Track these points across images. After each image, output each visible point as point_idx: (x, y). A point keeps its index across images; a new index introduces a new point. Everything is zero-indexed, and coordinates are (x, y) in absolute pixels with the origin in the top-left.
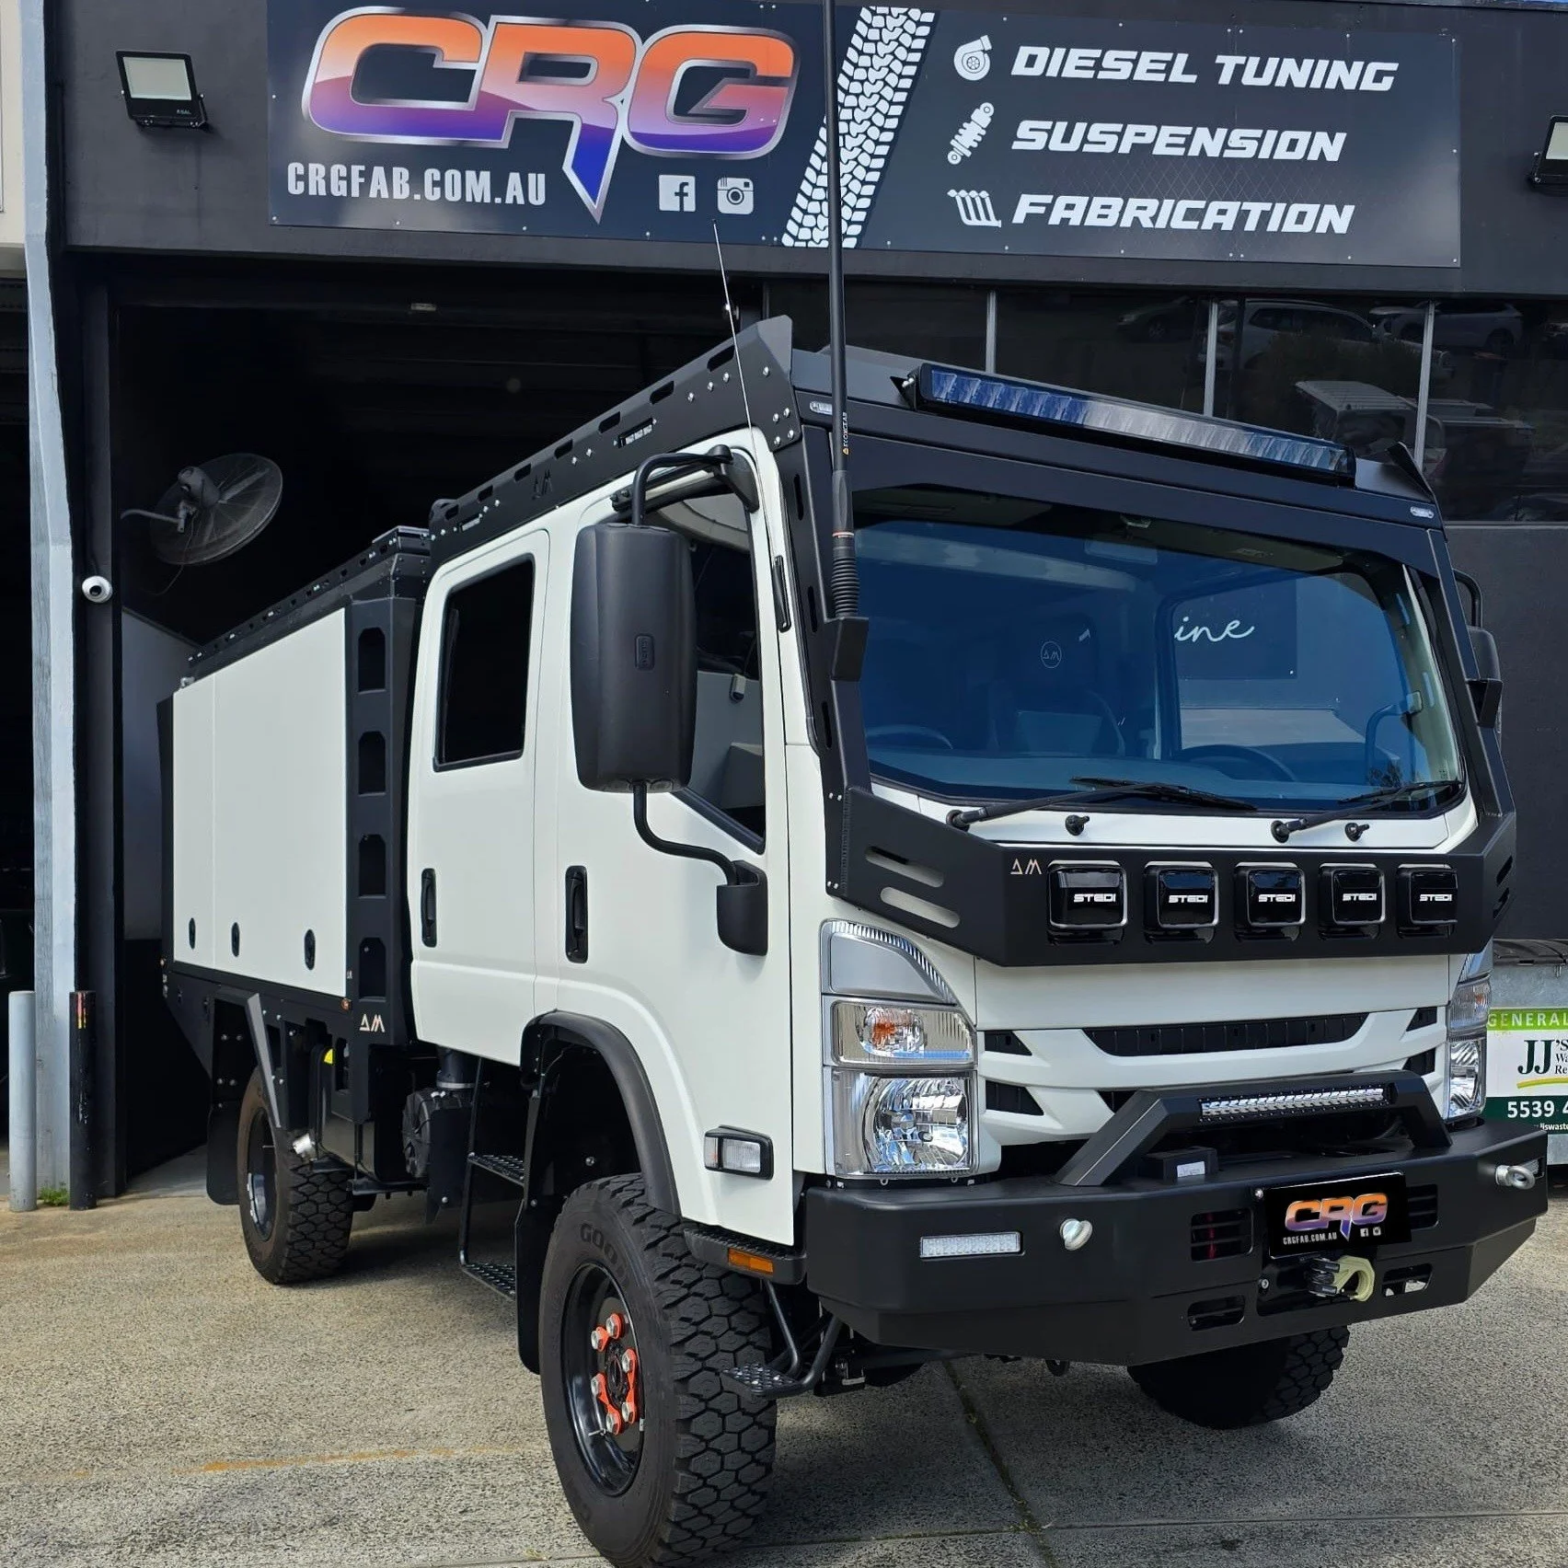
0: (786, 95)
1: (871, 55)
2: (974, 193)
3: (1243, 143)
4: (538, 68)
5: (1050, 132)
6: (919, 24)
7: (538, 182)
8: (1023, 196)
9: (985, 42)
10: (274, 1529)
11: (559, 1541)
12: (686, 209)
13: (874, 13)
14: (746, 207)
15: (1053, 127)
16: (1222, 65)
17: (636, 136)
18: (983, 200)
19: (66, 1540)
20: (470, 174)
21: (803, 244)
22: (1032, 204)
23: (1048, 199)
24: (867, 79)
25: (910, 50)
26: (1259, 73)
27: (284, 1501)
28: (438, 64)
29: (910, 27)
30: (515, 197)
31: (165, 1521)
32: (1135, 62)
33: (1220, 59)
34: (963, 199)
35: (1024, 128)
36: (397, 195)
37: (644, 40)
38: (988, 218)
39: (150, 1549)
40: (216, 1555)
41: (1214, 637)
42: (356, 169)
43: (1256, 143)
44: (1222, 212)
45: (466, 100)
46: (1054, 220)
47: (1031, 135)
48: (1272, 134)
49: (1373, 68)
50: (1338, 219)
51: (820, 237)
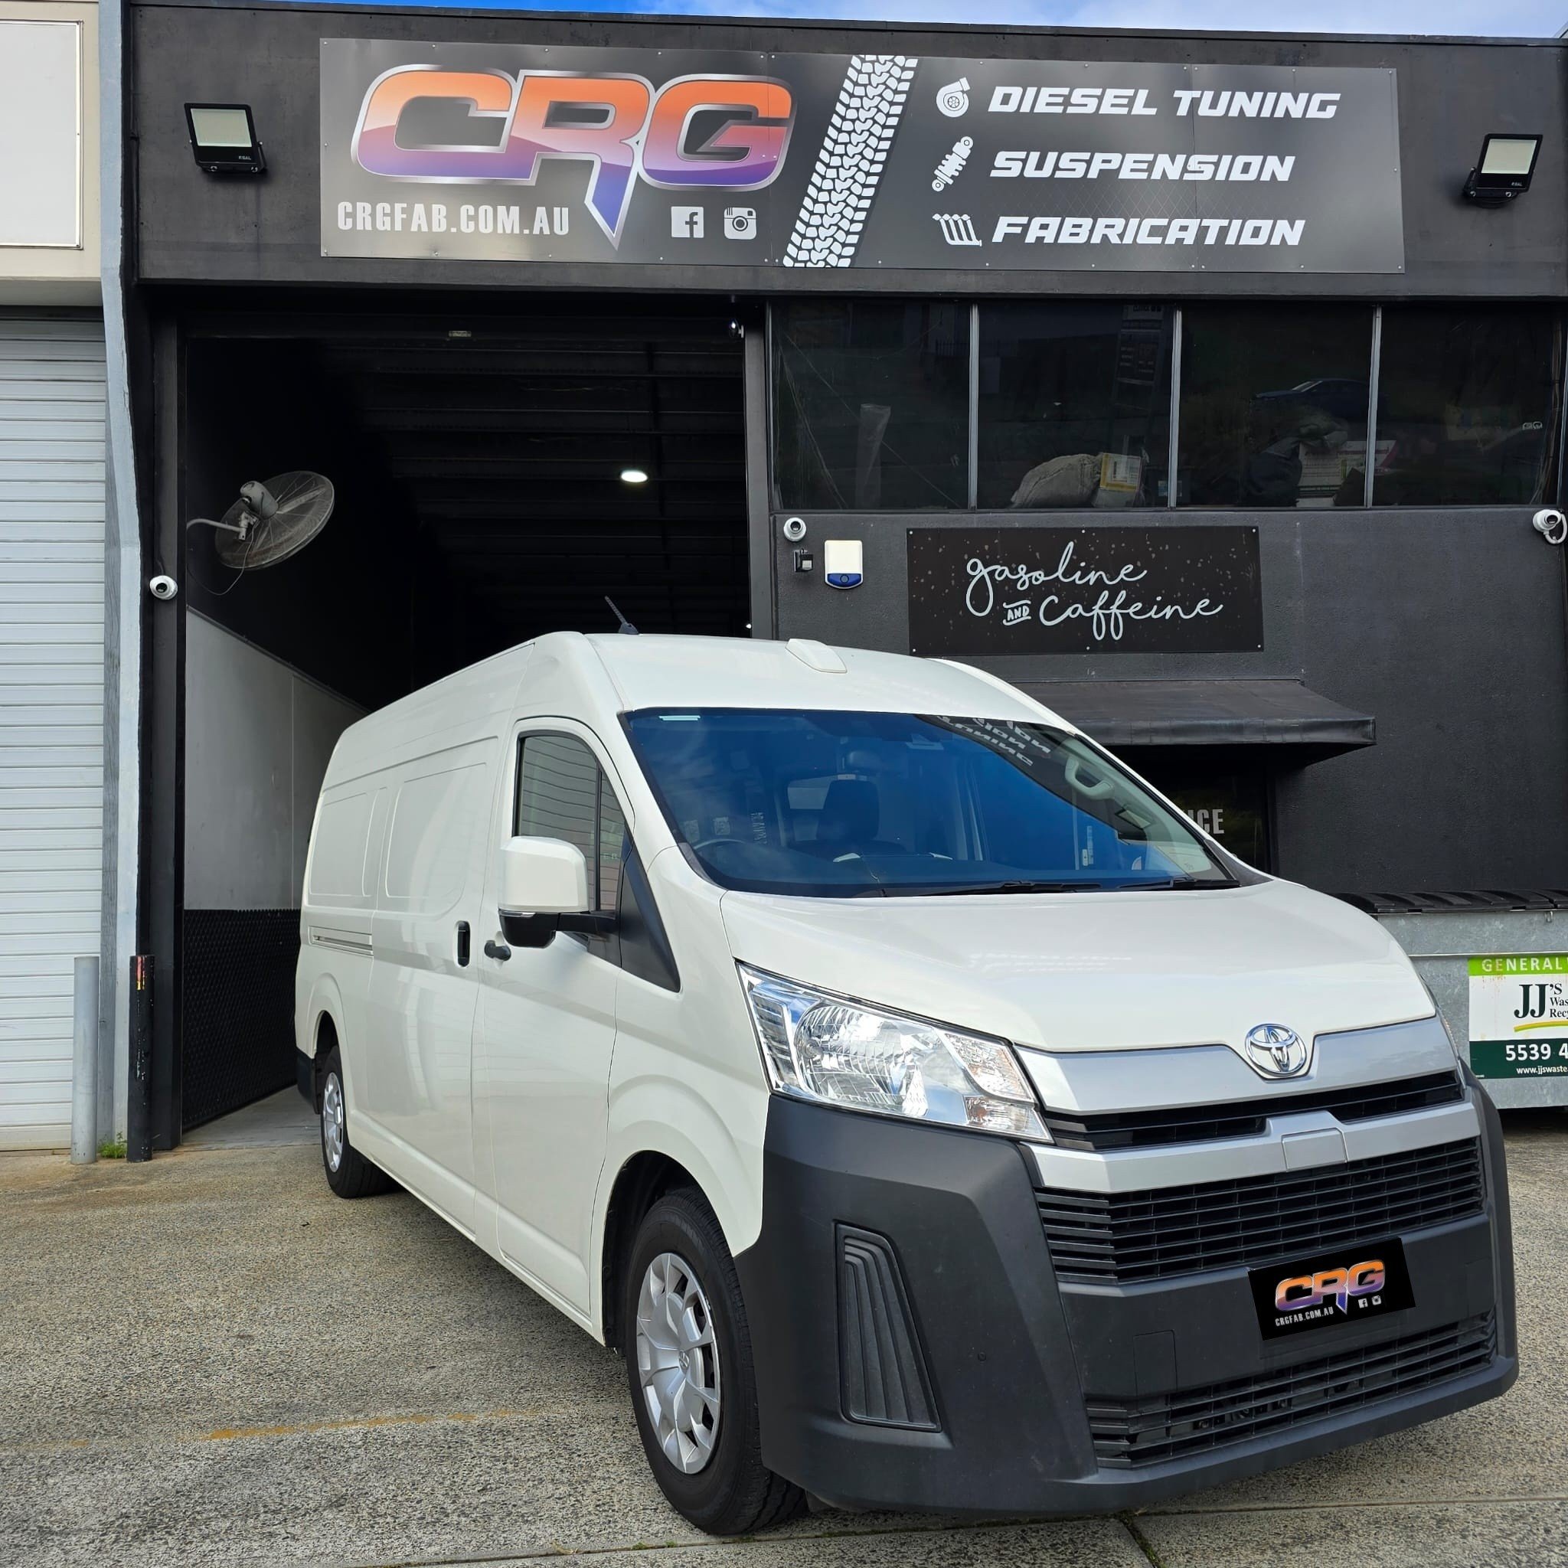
0: (785, 135)
1: (861, 97)
2: (956, 217)
3: (1202, 167)
4: (562, 114)
5: (1024, 161)
6: (903, 69)
7: (561, 215)
8: (1001, 218)
10: (274, 1512)
11: (587, 1528)
12: (695, 236)
13: (863, 61)
14: (750, 233)
15: (1027, 156)
16: (1179, 99)
17: (648, 171)
18: (965, 223)
19: (48, 1524)
20: (502, 209)
21: (803, 265)
22: (1009, 225)
23: (1024, 220)
24: (858, 119)
25: (896, 92)
26: (1214, 105)
27: (290, 1476)
28: (473, 113)
29: (896, 72)
30: (541, 229)
31: (159, 1501)
32: (1100, 98)
33: (1177, 94)
34: (947, 222)
35: (1001, 159)
36: (435, 229)
37: (656, 89)
38: (970, 238)
39: (136, 1537)
40: (207, 1546)
41: (1185, 614)
42: (398, 207)
43: (1212, 167)
44: (1184, 228)
45: (497, 144)
46: (1030, 239)
47: (1007, 164)
48: (1226, 159)
49: (1318, 98)
50: (1290, 233)
51: (817, 260)
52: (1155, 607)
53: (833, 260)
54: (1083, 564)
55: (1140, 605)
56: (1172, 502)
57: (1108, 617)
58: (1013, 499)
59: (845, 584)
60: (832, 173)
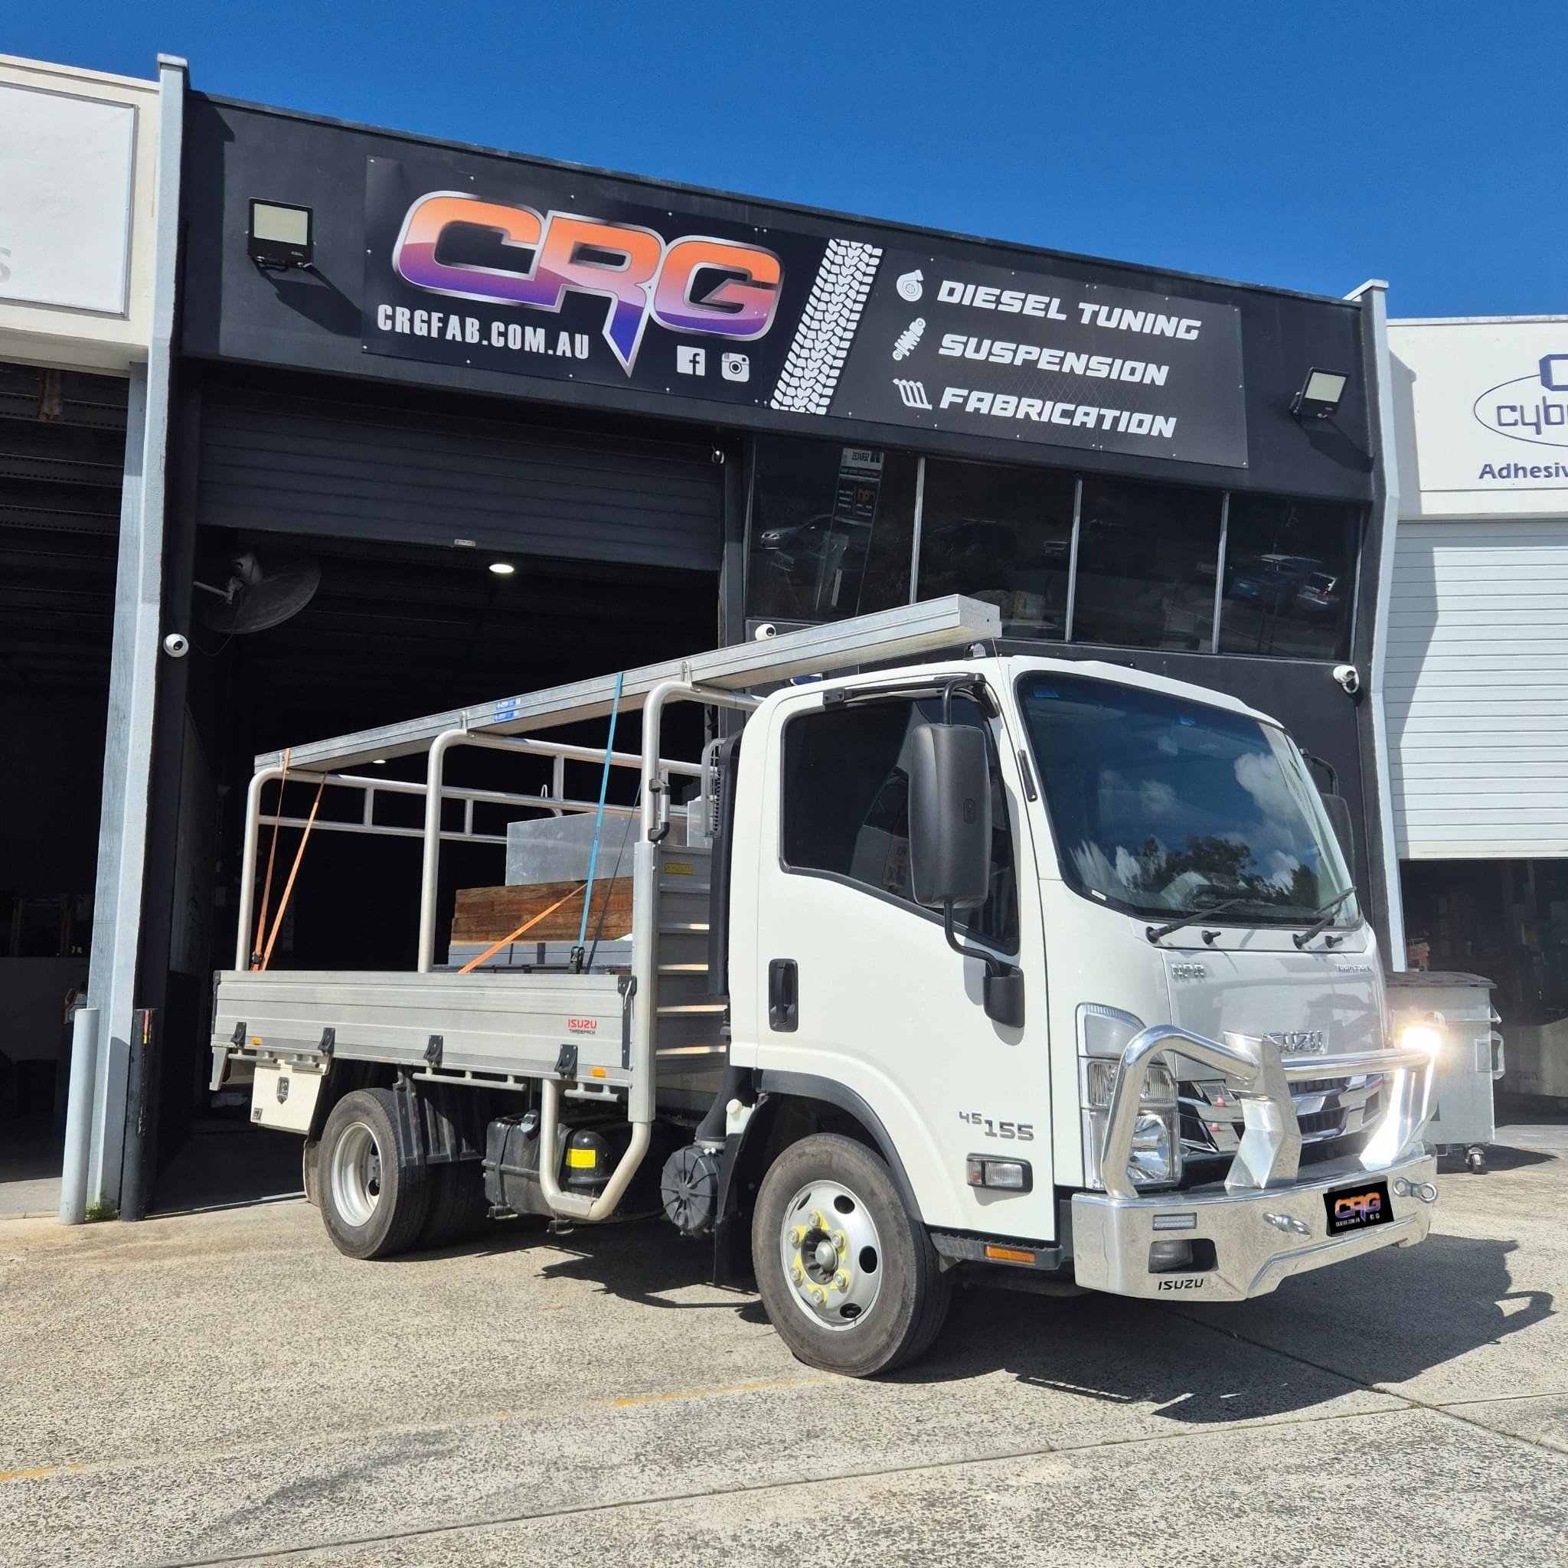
0: (773, 298)
1: (837, 275)
2: (911, 383)
3: (1099, 367)
4: (585, 254)
5: (965, 344)
6: (871, 256)
7: (583, 343)
8: (947, 388)
9: (918, 275)
14: (743, 376)
15: (968, 340)
16: (1083, 310)
17: (658, 313)
18: (918, 389)
20: (529, 330)
21: (787, 409)
22: (953, 395)
23: (965, 392)
24: (834, 292)
25: (865, 274)
26: (1109, 318)
28: (505, 242)
29: (865, 257)
30: (564, 351)
32: (1024, 301)
33: (1082, 305)
34: (904, 387)
35: (948, 339)
37: (667, 244)
38: (922, 402)
42: (435, 316)
43: (1108, 367)
44: (1087, 414)
45: (526, 270)
46: (970, 408)
47: (953, 345)
48: (1118, 362)
49: (1185, 322)
50: (1165, 427)
51: (799, 405)
53: (812, 408)
60: (812, 334)
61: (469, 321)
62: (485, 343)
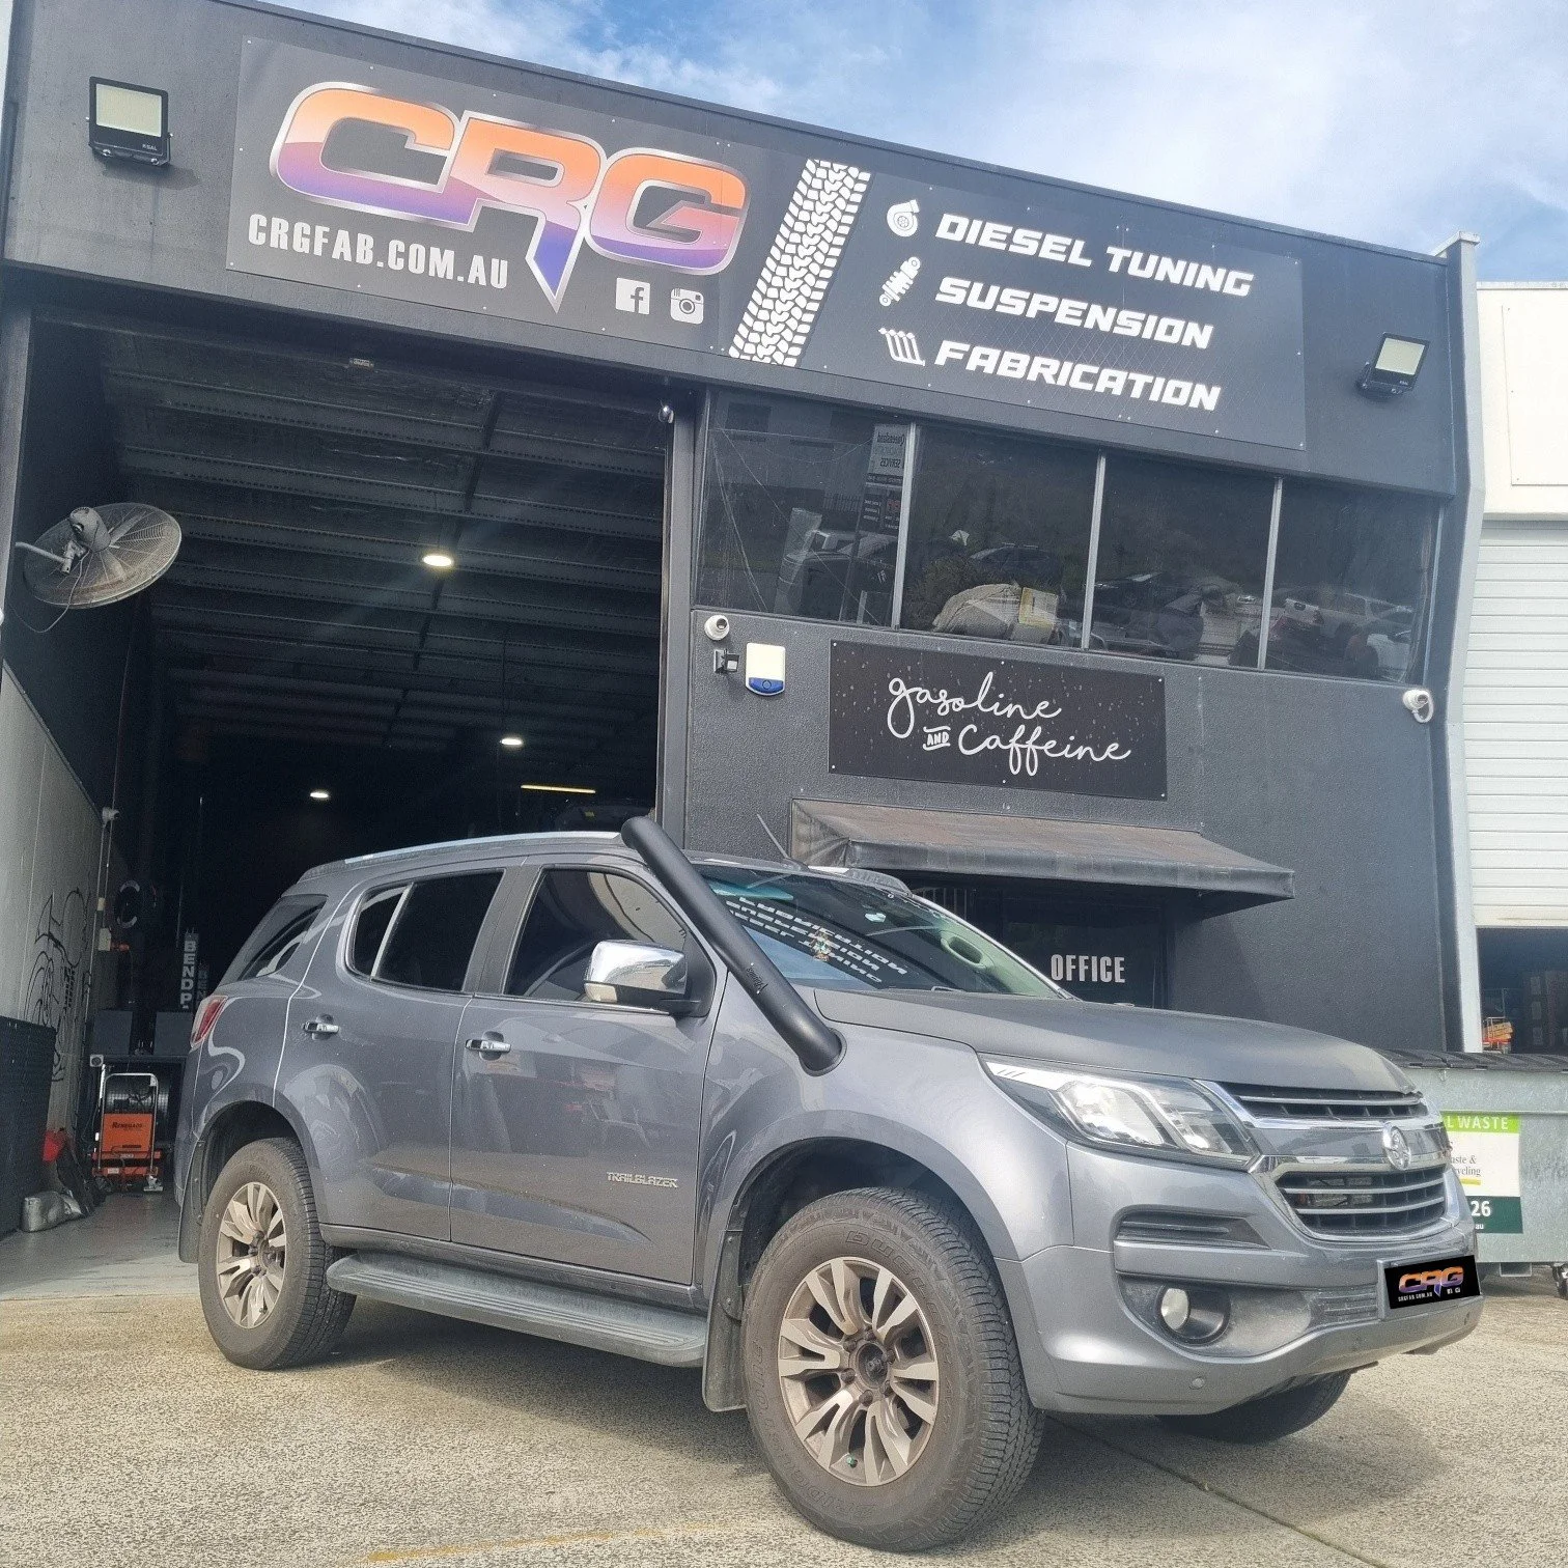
0: (737, 226)
1: (815, 201)
2: (901, 334)
3: (1130, 323)
4: (504, 164)
5: (969, 290)
6: (857, 181)
7: (500, 267)
8: (945, 342)
9: (913, 206)
13: (818, 166)
14: (697, 317)
15: (971, 286)
16: (1111, 257)
17: (597, 239)
18: (909, 341)
20: (435, 251)
21: (748, 358)
22: (952, 350)
23: (966, 347)
24: (810, 221)
26: (1143, 266)
28: (409, 146)
29: (849, 182)
30: (477, 279)
32: (1041, 242)
33: (1110, 250)
34: (893, 338)
35: (947, 283)
38: (914, 357)
41: (1096, 756)
42: (320, 230)
43: (1140, 325)
44: (1113, 379)
46: (971, 366)
47: (952, 290)
48: (1153, 319)
49: (1234, 275)
50: (1207, 397)
51: (763, 354)
52: (1068, 746)
53: (779, 358)
54: (1001, 696)
55: (1054, 743)
56: (1085, 643)
57: (1023, 751)
58: (935, 623)
59: (768, 691)
60: (782, 271)
61: (361, 237)
62: (380, 264)
